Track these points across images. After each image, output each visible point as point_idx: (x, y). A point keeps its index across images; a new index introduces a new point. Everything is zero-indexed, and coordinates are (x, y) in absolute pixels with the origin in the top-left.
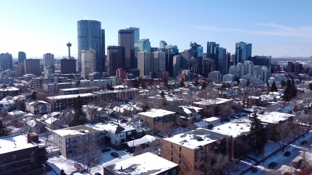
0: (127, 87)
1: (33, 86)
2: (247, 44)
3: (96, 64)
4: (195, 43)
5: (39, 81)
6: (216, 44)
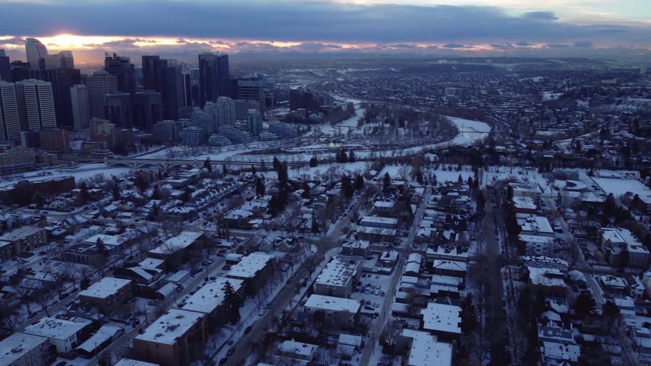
4: (115, 54)
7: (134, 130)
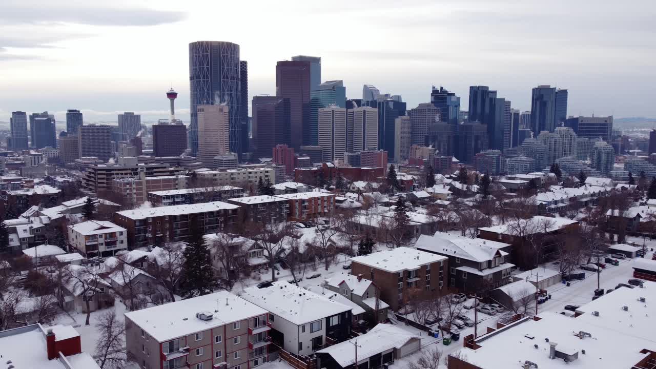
0: (304, 187)
1: (90, 183)
2: (556, 91)
3: (229, 136)
4: (442, 88)
5: (104, 172)
6: (490, 89)
7: (454, 160)
